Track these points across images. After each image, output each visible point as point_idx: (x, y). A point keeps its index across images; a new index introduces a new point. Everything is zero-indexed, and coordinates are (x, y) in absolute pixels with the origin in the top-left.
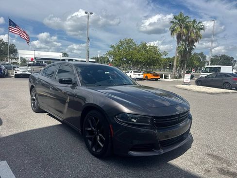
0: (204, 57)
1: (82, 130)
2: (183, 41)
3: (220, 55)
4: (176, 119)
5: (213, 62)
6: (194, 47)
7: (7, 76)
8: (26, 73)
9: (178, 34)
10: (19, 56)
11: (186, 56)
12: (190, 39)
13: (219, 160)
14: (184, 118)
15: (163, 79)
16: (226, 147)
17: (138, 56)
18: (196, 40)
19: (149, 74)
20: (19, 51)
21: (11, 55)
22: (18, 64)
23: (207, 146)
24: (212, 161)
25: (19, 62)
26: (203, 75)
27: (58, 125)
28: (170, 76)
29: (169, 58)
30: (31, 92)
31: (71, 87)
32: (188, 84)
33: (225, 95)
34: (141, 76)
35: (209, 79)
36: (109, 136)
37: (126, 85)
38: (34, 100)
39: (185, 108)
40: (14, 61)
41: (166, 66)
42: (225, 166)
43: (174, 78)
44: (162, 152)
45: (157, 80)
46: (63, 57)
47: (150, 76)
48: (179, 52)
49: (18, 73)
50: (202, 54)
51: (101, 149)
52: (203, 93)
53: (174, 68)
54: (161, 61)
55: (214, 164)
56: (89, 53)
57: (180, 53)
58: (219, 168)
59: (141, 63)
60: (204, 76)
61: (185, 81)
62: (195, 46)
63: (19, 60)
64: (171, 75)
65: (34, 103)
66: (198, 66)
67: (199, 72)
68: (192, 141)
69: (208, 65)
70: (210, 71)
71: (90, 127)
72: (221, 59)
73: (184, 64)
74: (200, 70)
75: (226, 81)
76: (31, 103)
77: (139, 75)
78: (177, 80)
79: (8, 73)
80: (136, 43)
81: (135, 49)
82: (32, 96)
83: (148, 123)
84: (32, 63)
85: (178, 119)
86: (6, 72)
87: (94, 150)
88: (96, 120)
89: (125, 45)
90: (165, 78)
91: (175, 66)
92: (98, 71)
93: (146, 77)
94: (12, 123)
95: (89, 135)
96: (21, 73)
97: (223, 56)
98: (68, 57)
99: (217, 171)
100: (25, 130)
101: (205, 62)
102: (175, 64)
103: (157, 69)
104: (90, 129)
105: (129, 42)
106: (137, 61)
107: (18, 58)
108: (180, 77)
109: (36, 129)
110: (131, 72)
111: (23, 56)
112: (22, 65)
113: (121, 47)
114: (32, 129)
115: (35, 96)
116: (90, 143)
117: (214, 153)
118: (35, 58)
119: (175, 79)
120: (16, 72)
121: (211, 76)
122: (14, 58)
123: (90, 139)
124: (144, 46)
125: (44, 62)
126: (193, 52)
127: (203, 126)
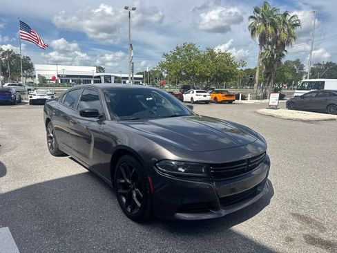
0: (301, 67)
1: (113, 182)
2: (270, 44)
3: (325, 63)
4: (244, 166)
5: (314, 73)
6: (284, 53)
7: (20, 102)
8: (45, 97)
9: (262, 34)
10: (37, 73)
11: (273, 67)
12: (279, 42)
13: (308, 222)
14: (257, 163)
15: (240, 101)
16: (321, 203)
17: (203, 68)
18: (289, 42)
19: (220, 94)
20: (36, 67)
21: (25, 72)
22: (35, 85)
23: (293, 202)
24: (297, 224)
25: (37, 81)
26: (299, 93)
27: (83, 174)
28: (249, 95)
29: (249, 69)
30: (46, 127)
31: (97, 121)
32: (276, 108)
33: (328, 123)
34: (208, 98)
35: (307, 99)
36: (148, 192)
37: (175, 116)
38: (51, 138)
39: (260, 148)
40: (29, 80)
41: (245, 81)
42: (316, 231)
43: (257, 99)
44: (224, 212)
45: (230, 102)
46: (97, 72)
47: (220, 97)
48: (263, 61)
49: (34, 98)
50: (297, 62)
51: (138, 210)
52: (296, 120)
53: (256, 85)
54: (237, 74)
55: (301, 228)
56: (133, 66)
57: (265, 61)
58: (307, 235)
59: (207, 78)
60: (300, 95)
61: (270, 104)
62: (286, 51)
63: (37, 78)
64: (251, 94)
65: (51, 143)
66: (292, 80)
67: (294, 89)
68: (271, 194)
69: (306, 78)
70: (308, 87)
71: (123, 179)
72: (326, 68)
73: (270, 79)
74: (294, 85)
75: (331, 102)
76: (48, 143)
77: (205, 96)
78: (259, 101)
79: (20, 99)
80: (199, 49)
81: (198, 58)
82: (48, 133)
83: (202, 173)
84: (54, 82)
85: (248, 165)
86: (17, 97)
87: (129, 210)
88: (131, 168)
89: (184, 53)
90: (242, 99)
91: (257, 82)
92: (137, 96)
93: (215, 98)
94: (20, 171)
95: (123, 189)
96: (39, 97)
97: (329, 64)
98: (104, 72)
99: (303, 239)
100: (37, 182)
101: (302, 74)
102: (257, 78)
103: (231, 85)
104: (123, 181)
105: (189, 48)
106: (200, 76)
107: (35, 76)
108: (265, 97)
109: (53, 180)
110: (193, 93)
111: (42, 73)
112: (40, 85)
113: (178, 57)
114: (47, 180)
115: (52, 133)
116: (124, 200)
117: (302, 212)
118: (59, 76)
119: (257, 101)
120: (31, 97)
121: (309, 95)
122: (29, 77)
123: (124, 195)
124: (211, 54)
125: (71, 81)
126: (283, 61)
127: (291, 171)
